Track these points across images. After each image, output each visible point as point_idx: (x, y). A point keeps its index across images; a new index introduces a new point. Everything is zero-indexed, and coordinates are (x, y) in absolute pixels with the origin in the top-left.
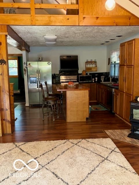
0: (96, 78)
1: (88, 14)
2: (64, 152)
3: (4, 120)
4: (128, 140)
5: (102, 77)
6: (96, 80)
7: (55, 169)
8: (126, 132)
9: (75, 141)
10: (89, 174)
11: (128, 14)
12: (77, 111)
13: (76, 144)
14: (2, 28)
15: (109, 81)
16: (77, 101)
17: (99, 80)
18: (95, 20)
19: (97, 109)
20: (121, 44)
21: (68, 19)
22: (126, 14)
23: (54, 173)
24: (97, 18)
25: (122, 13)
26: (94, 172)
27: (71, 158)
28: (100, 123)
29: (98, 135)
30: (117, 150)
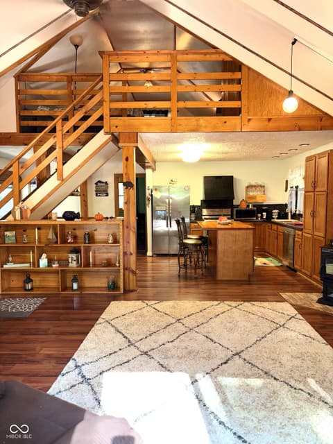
0: (265, 214)
1: (256, 114)
2: (218, 315)
3: (126, 269)
4: (318, 307)
5: (274, 211)
6: (265, 217)
7: (209, 333)
8: (315, 296)
9: (234, 304)
10: (257, 341)
11: (318, 112)
12: (234, 263)
13: (236, 307)
14: (129, 138)
15: (287, 218)
16: (234, 248)
17: (270, 217)
18: (266, 123)
19: (265, 264)
20: (307, 158)
21: (225, 122)
22: (314, 113)
23: (207, 337)
24: (270, 120)
25: (309, 111)
26: (265, 339)
27: (230, 322)
28: (271, 283)
29: (269, 298)
30: (299, 316)
